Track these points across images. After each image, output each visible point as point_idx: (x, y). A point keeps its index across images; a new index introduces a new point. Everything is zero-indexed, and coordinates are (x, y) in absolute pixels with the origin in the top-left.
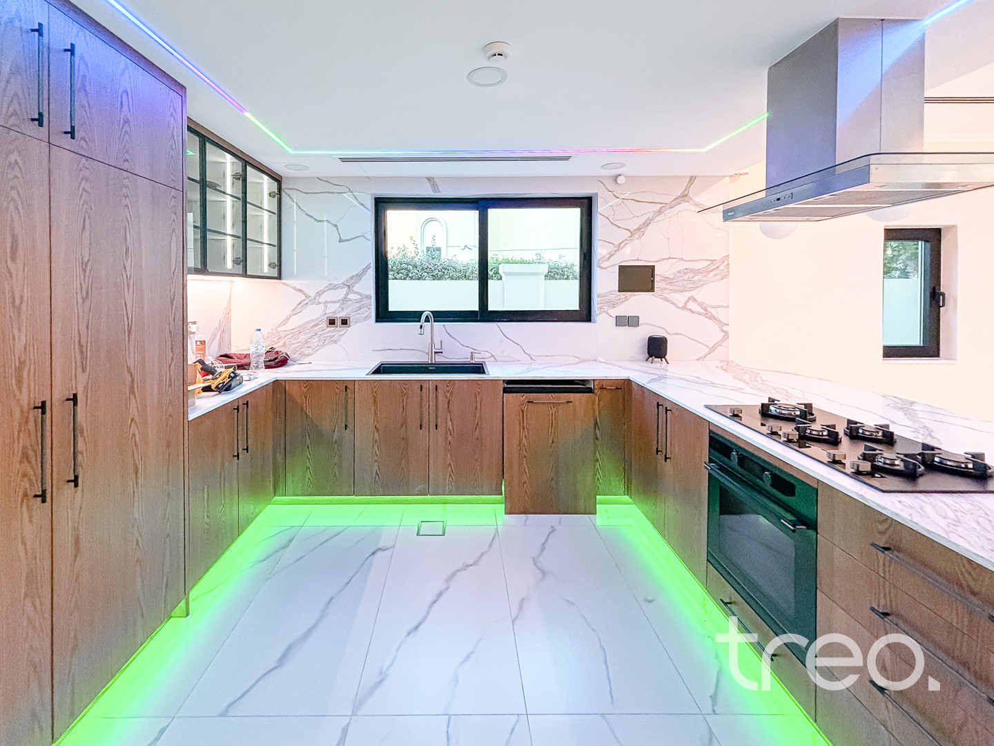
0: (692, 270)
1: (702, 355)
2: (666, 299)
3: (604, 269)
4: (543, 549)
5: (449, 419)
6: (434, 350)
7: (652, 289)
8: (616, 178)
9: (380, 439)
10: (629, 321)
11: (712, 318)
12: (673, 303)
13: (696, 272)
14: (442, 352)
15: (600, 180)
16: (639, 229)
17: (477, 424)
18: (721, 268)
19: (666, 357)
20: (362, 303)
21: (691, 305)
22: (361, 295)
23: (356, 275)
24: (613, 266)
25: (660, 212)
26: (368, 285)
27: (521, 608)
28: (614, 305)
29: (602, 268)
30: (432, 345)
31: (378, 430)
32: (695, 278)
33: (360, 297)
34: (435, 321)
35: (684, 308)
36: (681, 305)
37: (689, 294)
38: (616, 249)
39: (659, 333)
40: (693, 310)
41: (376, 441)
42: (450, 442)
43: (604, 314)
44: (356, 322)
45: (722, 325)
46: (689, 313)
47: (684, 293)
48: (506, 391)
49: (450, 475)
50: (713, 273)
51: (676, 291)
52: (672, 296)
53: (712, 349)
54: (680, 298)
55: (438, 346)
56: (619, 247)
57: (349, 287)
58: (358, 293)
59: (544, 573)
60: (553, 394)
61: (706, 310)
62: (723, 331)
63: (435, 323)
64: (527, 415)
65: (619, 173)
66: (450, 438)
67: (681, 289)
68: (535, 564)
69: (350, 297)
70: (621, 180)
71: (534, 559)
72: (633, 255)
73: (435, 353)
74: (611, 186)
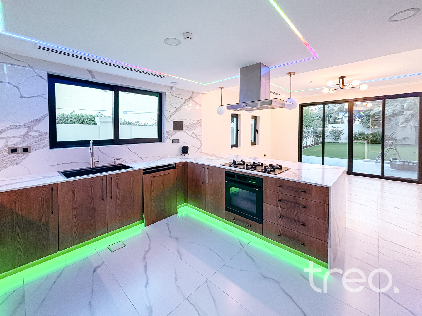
0: (193, 123)
1: (196, 151)
2: (187, 133)
3: (169, 122)
4: (170, 232)
5: (117, 192)
6: (94, 161)
7: (183, 130)
8: (172, 88)
9: (76, 213)
10: (176, 141)
11: (198, 139)
12: (188, 135)
13: (194, 124)
14: (99, 161)
15: (166, 87)
16: (179, 108)
17: (132, 191)
18: (200, 123)
19: (189, 153)
20: (41, 137)
21: (193, 135)
22: (39, 132)
23: (36, 120)
24: (171, 120)
25: (185, 103)
26: (45, 127)
27: (179, 253)
28: (172, 136)
29: (167, 121)
30: (93, 158)
31: (75, 209)
32: (194, 126)
33: (39, 133)
34: (94, 146)
35: (191, 136)
36: (191, 135)
37: (193, 131)
38: (172, 114)
39: (186, 145)
40: (194, 136)
41: (74, 215)
42: (118, 204)
43: (169, 139)
44: (36, 150)
45: (201, 141)
46: (193, 138)
47: (191, 131)
48: (144, 173)
49: (118, 219)
50: (198, 124)
51: (189, 130)
52: (188, 132)
53: (198, 149)
54: (190, 133)
55: (96, 158)
56: (173, 114)
57: (29, 127)
58: (37, 131)
59: (177, 239)
60: (162, 172)
61: (197, 136)
62: (201, 143)
63: (94, 147)
64: (153, 182)
65: (173, 86)
66: (118, 202)
67: (190, 129)
68: (172, 237)
69: (30, 133)
70: (174, 89)
71: (170, 236)
72: (177, 117)
73: (95, 162)
74: (170, 91)
